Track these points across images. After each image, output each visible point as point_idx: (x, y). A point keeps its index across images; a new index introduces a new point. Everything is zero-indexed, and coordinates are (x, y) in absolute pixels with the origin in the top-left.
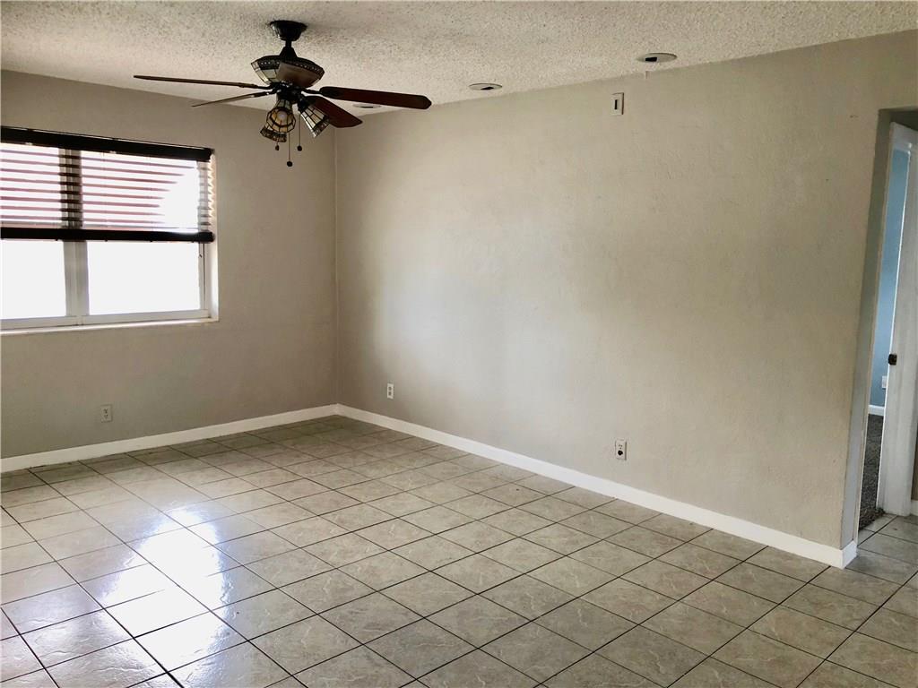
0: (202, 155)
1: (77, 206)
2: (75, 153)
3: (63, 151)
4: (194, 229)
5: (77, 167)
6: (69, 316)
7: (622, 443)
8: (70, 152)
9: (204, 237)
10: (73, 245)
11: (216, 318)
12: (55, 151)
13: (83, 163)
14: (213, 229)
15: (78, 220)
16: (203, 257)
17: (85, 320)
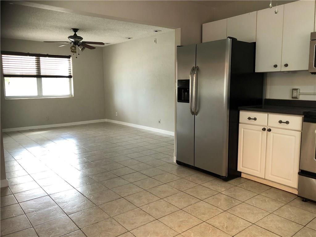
0: (69, 57)
1: (39, 70)
2: (39, 58)
3: (36, 57)
4: (68, 75)
5: (40, 61)
6: (38, 95)
7: (159, 120)
8: (38, 58)
9: (70, 77)
10: (39, 79)
11: (73, 96)
12: (34, 57)
13: (41, 60)
14: (72, 75)
15: (40, 73)
16: (70, 81)
17: (42, 96)
